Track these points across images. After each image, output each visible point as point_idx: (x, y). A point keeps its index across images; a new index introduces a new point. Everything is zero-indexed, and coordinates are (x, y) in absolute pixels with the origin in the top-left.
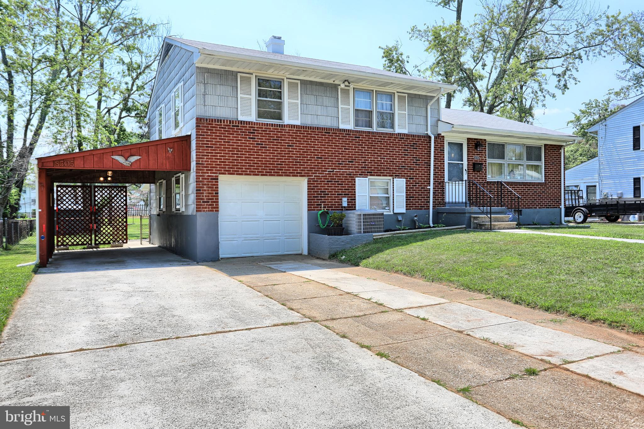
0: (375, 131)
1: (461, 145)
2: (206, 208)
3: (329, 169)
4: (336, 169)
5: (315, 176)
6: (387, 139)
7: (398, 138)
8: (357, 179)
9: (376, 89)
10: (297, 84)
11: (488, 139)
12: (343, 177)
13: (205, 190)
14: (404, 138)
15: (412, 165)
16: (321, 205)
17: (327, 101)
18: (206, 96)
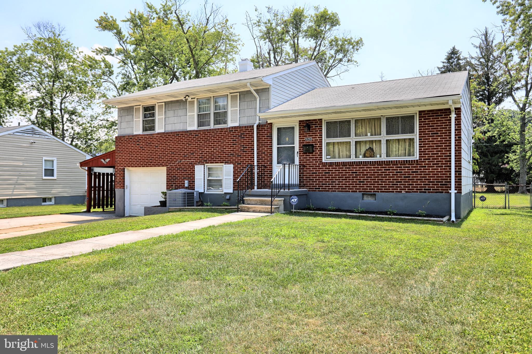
0: (212, 128)
1: (293, 128)
2: (118, 186)
3: (178, 160)
4: (182, 160)
5: (170, 166)
6: (219, 134)
7: (228, 131)
8: (196, 166)
9: (214, 95)
10: (163, 105)
11: (324, 117)
12: (187, 165)
13: (118, 177)
14: (233, 131)
15: (240, 152)
16: (173, 185)
17: (180, 112)
18: (122, 123)
